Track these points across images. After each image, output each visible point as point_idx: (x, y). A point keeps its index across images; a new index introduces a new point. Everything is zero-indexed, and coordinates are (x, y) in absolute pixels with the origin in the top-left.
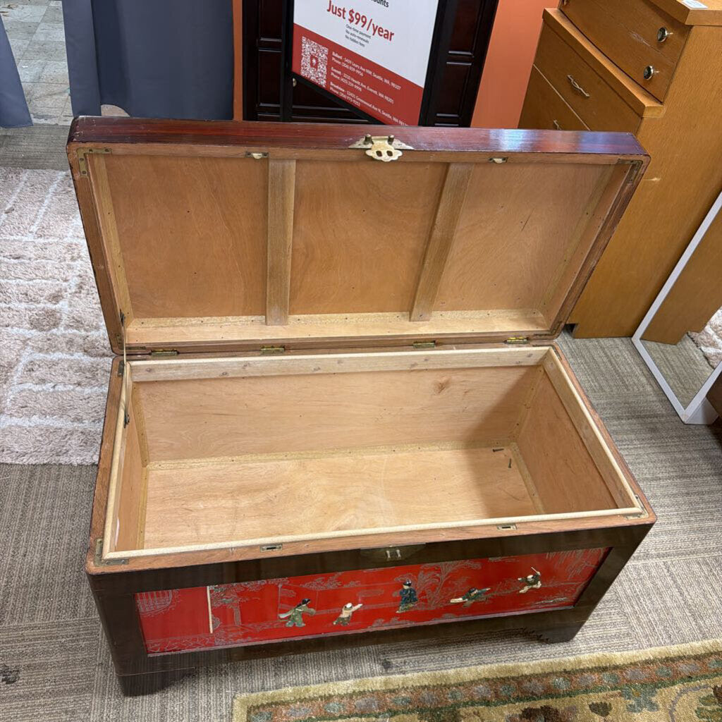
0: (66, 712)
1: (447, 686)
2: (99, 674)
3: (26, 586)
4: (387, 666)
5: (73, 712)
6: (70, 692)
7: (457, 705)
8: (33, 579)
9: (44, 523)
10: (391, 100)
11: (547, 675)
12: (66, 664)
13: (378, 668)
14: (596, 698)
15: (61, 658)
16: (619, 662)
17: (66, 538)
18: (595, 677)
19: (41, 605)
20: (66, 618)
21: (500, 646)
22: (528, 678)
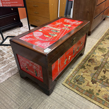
0: (44, 105)
1: (80, 65)
2: (42, 97)
3: (17, 99)
4: (72, 68)
5: (45, 104)
6: (41, 103)
7: (83, 65)
8: (17, 97)
9: (9, 91)
10: (17, 2)
11: (86, 57)
12: (36, 101)
13: (72, 69)
14: (92, 56)
15: (35, 101)
16: (90, 52)
17: (15, 89)
18: (89, 54)
19: (23, 99)
20: (29, 97)
21: (79, 59)
22: (85, 58)
